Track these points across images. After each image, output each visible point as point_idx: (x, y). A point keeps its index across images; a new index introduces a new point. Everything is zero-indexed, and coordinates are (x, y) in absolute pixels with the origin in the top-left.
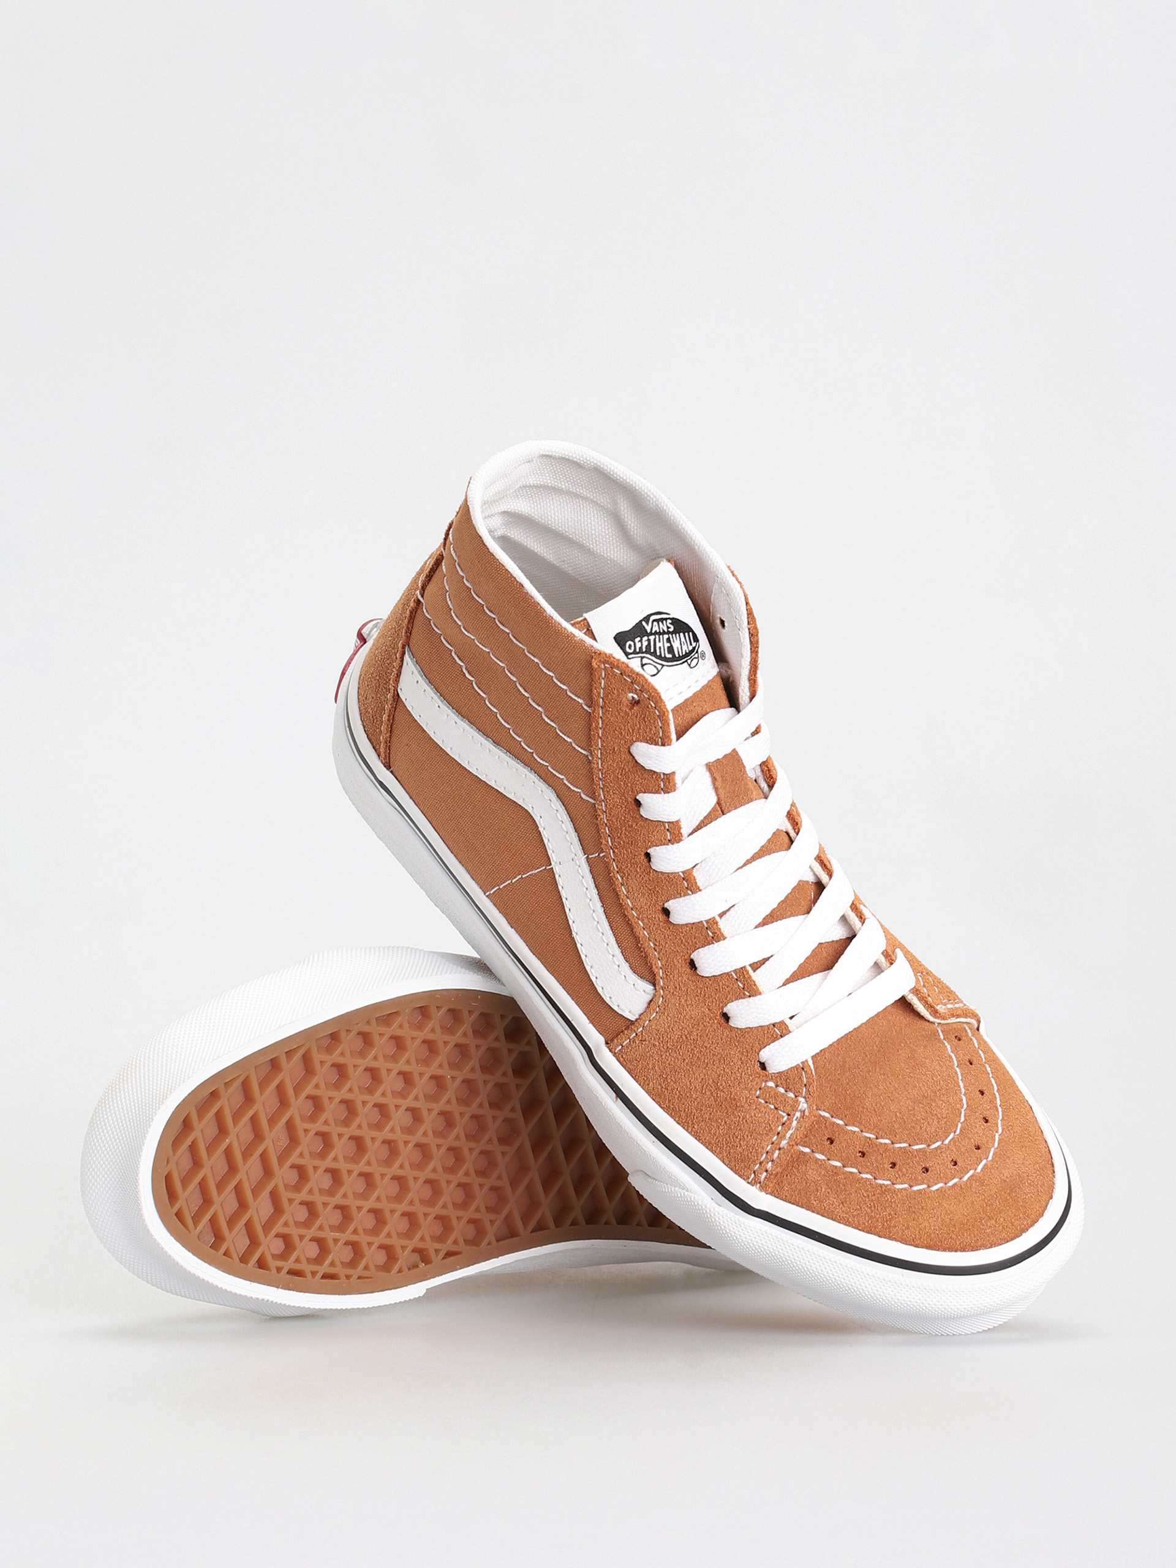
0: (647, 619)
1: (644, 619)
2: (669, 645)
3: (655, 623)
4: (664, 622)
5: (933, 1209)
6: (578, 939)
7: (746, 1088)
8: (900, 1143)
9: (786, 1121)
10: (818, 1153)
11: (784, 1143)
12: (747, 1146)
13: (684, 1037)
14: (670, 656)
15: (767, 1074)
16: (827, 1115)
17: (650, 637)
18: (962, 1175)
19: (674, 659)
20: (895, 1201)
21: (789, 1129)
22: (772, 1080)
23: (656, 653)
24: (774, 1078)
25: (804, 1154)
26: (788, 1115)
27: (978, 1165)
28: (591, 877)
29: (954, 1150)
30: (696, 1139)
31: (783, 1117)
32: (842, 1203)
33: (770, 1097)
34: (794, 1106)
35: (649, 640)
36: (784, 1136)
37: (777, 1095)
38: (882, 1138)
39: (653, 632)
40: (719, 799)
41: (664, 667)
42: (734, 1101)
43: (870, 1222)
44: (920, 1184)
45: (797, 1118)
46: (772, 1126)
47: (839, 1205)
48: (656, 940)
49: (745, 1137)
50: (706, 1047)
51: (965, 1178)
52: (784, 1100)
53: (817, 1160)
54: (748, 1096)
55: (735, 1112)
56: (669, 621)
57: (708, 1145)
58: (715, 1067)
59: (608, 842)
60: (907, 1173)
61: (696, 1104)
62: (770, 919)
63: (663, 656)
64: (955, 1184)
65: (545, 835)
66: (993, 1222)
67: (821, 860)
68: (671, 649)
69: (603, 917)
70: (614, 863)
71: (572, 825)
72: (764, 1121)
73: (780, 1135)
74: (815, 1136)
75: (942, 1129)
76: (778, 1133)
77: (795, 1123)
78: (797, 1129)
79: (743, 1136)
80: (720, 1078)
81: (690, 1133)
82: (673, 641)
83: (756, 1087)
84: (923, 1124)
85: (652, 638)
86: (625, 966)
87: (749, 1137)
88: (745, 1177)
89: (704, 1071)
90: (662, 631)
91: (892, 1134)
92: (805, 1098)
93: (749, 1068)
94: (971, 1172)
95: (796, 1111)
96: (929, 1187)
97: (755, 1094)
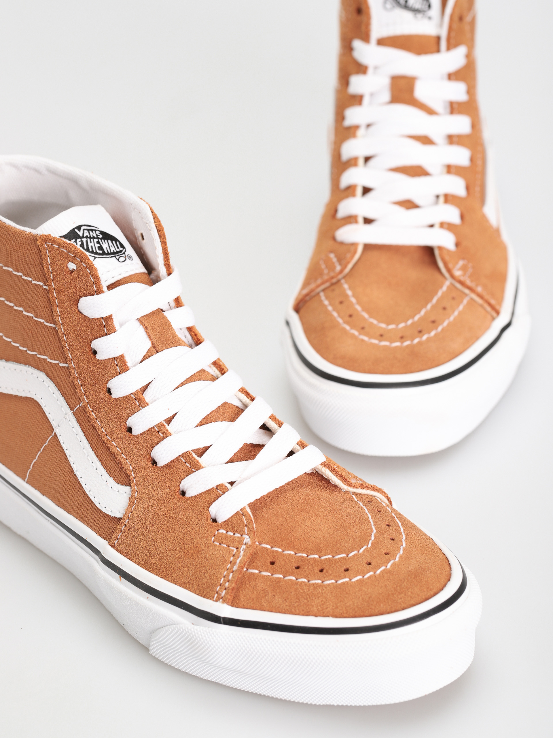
0: (79, 228)
1: (76, 228)
2: (99, 245)
3: (85, 231)
4: (94, 232)
5: (355, 593)
6: (78, 474)
7: (204, 537)
8: (325, 556)
9: (236, 553)
10: (264, 571)
11: (235, 568)
12: (210, 576)
13: (156, 515)
14: (101, 252)
15: (218, 524)
16: (269, 547)
17: (83, 239)
18: (375, 570)
19: (104, 253)
20: (325, 592)
21: (239, 558)
22: (222, 527)
23: (89, 250)
24: (223, 526)
25: (254, 574)
26: (237, 548)
27: (388, 564)
28: (78, 425)
29: (368, 555)
30: (175, 584)
31: (233, 551)
32: (285, 600)
33: (221, 539)
34: (241, 542)
35: (82, 241)
36: (235, 563)
37: (227, 537)
38: (311, 554)
39: (85, 236)
40: (152, 343)
41: (96, 258)
42: (197, 548)
43: (307, 608)
44: (342, 579)
45: (243, 549)
46: (225, 557)
47: (283, 602)
48: (126, 451)
49: (208, 570)
50: (172, 517)
51: (378, 572)
52: (233, 540)
53: (263, 576)
54: (206, 542)
55: (198, 555)
56: (97, 232)
57: (183, 585)
58: (180, 529)
59: (81, 390)
60: (332, 573)
61: (171, 559)
62: (206, 421)
63: (95, 251)
64: (371, 576)
65: (46, 410)
66: (403, 595)
67: (245, 391)
68: (101, 248)
69: (90, 450)
70: (88, 405)
71: (60, 393)
72: (220, 556)
73: (232, 563)
74: (260, 561)
75: (357, 544)
76: (231, 562)
77: (242, 553)
78: (244, 556)
79: (207, 571)
80: (185, 535)
81: (170, 581)
82: (103, 244)
83: (210, 534)
84: (342, 542)
85: (84, 240)
86: (111, 480)
87: (211, 570)
88: (211, 598)
89: (173, 534)
90: (92, 236)
91: (318, 550)
92: (248, 534)
93: (204, 523)
94: (383, 568)
95: (242, 545)
96: (350, 580)
97: (211, 540)
